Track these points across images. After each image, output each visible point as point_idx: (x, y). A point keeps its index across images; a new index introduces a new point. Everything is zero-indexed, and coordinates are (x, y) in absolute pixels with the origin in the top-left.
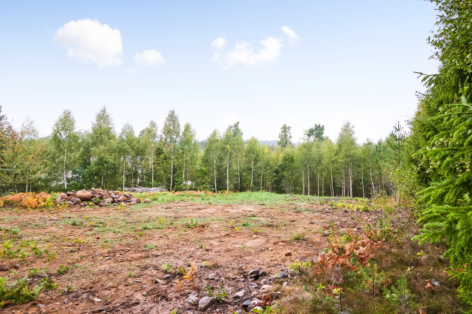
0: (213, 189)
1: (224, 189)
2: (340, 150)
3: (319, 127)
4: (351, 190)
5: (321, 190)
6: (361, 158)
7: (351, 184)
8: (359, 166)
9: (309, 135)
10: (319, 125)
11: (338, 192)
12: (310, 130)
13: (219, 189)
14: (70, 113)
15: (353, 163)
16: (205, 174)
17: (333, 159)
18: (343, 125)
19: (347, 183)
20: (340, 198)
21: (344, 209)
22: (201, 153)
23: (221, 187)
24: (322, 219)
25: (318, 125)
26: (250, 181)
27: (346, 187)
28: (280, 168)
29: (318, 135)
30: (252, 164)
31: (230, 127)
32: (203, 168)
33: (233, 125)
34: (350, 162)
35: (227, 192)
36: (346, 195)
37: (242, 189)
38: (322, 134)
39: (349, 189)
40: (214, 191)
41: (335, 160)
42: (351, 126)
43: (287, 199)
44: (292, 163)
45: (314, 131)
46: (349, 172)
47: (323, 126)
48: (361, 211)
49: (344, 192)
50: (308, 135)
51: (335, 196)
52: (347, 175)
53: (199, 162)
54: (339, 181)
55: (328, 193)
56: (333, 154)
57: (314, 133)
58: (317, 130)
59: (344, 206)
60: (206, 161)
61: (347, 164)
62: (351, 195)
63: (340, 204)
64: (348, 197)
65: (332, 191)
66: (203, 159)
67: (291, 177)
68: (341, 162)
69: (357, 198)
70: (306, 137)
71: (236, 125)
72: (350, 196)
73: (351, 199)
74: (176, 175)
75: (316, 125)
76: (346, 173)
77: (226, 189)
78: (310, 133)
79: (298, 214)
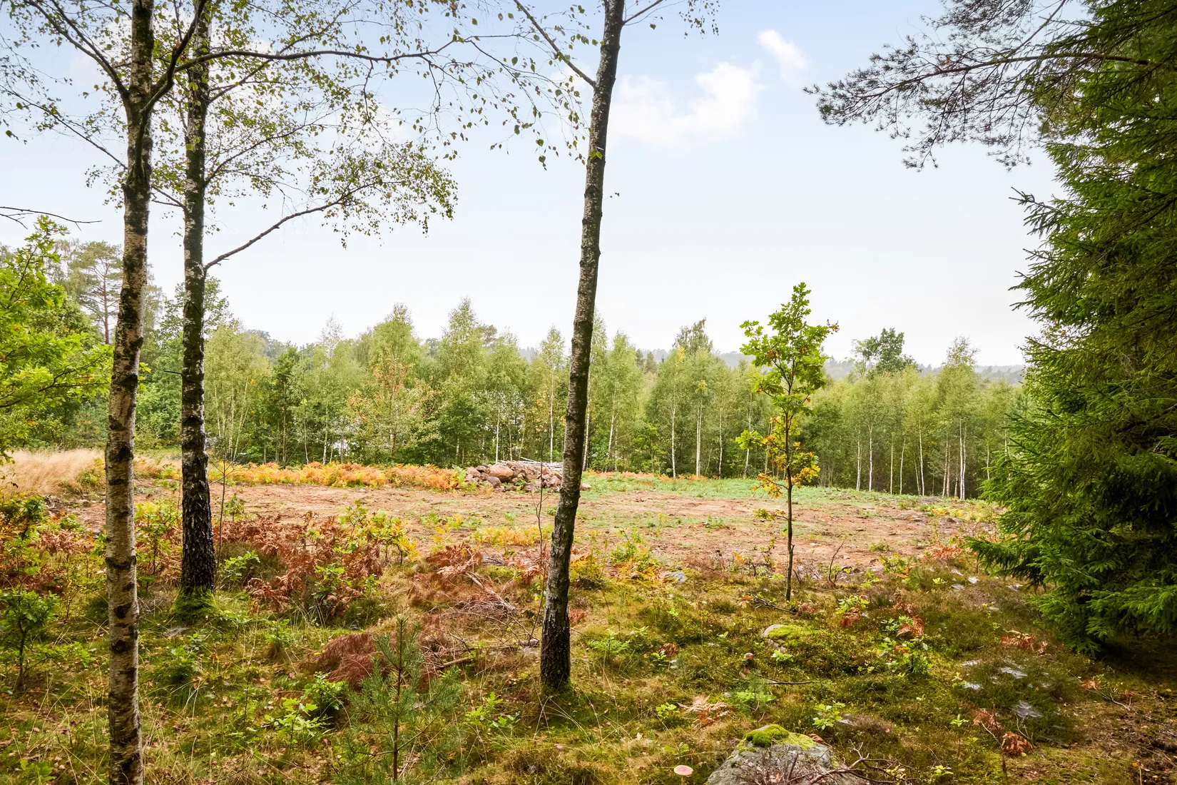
0: (668, 470)
1: (688, 471)
2: (943, 400)
3: (892, 335)
4: (962, 483)
5: (896, 481)
6: (985, 420)
7: (963, 471)
8: (980, 436)
9: (867, 354)
10: (893, 331)
11: (934, 487)
12: (869, 342)
13: (680, 471)
14: (405, 311)
15: (969, 429)
16: (654, 438)
17: (926, 417)
18: (953, 346)
19: (955, 469)
20: (937, 498)
21: (947, 517)
22: (645, 395)
23: (684, 468)
24: (909, 529)
25: (888, 331)
26: (744, 457)
27: (952, 478)
28: (808, 432)
29: (889, 354)
30: (750, 420)
31: (685, 332)
32: (650, 426)
33: (690, 328)
34: (963, 426)
35: (697, 476)
36: (952, 494)
37: (728, 473)
38: (899, 351)
39: (959, 482)
40: (671, 475)
41: (930, 421)
42: (970, 349)
43: (830, 497)
44: (835, 422)
45: (879, 345)
46: (958, 446)
47: (901, 335)
48: (978, 520)
49: (947, 487)
50: (865, 353)
51: (927, 494)
52: (955, 452)
53: (640, 414)
54: (937, 465)
55: (911, 488)
56: (926, 407)
57: (880, 348)
58: (886, 342)
59: (948, 514)
60: (654, 412)
61: (955, 429)
62: (962, 494)
63: (939, 509)
64: (956, 498)
65: (921, 484)
66: (647, 407)
67: (831, 451)
68: (945, 426)
69: (974, 501)
70: (860, 357)
71: (698, 327)
72: (959, 496)
73: (962, 502)
74: (593, 438)
75: (884, 332)
76: (953, 447)
77: (693, 472)
78: (870, 348)
79: (866, 521)
